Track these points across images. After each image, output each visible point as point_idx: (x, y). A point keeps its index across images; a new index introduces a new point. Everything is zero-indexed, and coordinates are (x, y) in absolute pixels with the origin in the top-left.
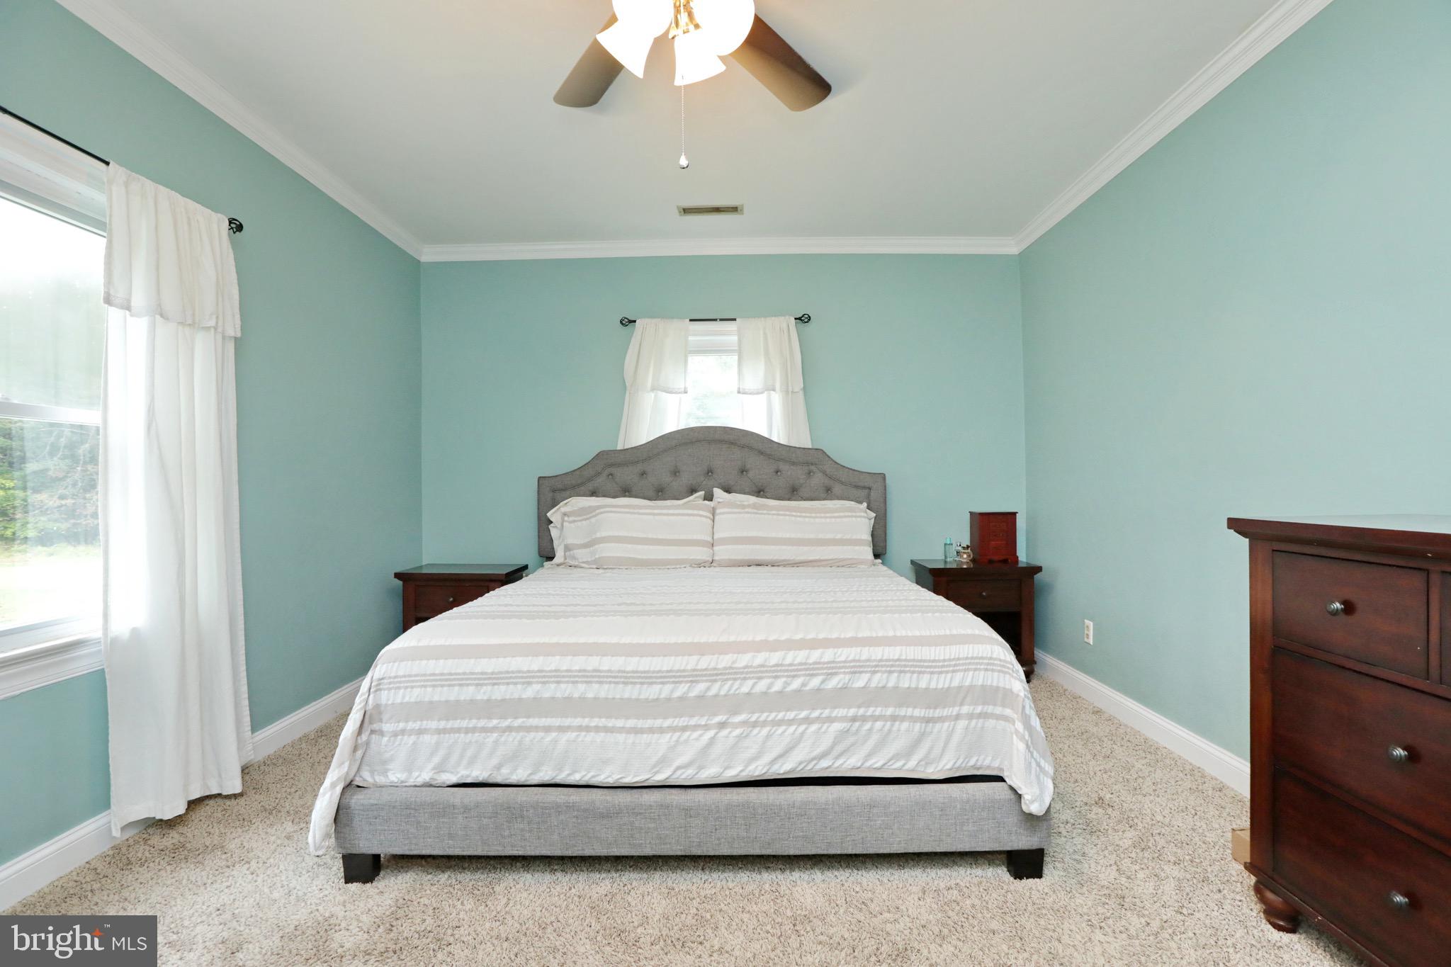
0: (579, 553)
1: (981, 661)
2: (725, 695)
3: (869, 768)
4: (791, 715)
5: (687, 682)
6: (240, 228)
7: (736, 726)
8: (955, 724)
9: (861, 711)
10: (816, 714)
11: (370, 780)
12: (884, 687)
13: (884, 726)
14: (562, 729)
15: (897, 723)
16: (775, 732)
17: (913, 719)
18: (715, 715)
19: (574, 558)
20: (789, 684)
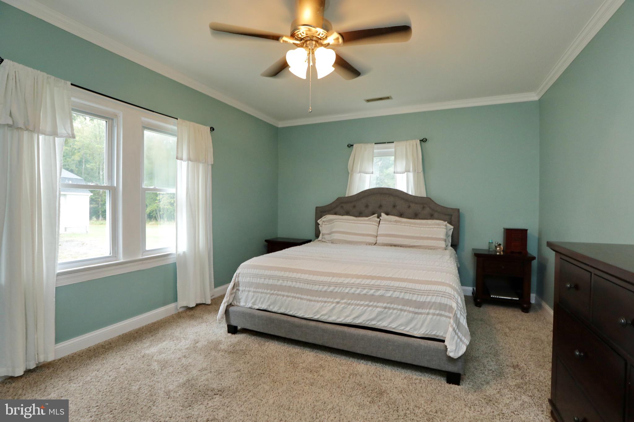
0: (326, 236)
1: (440, 293)
2: (340, 292)
3: (390, 327)
4: (362, 303)
5: (327, 286)
6: (213, 130)
7: (342, 304)
8: (426, 317)
9: (389, 305)
10: (371, 304)
11: (236, 303)
12: (398, 298)
13: (397, 312)
14: (288, 296)
15: (403, 312)
16: (356, 308)
17: (409, 312)
18: (336, 299)
19: (325, 239)
20: (362, 291)
